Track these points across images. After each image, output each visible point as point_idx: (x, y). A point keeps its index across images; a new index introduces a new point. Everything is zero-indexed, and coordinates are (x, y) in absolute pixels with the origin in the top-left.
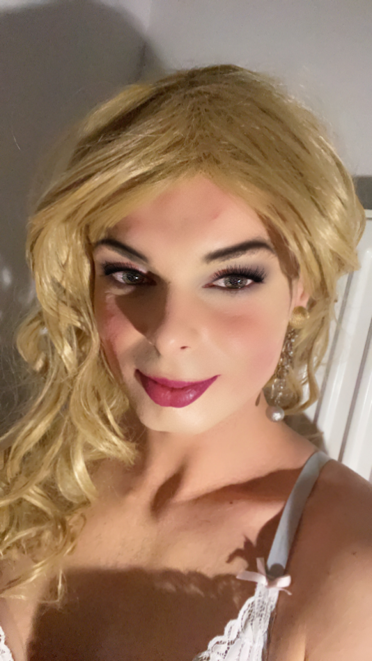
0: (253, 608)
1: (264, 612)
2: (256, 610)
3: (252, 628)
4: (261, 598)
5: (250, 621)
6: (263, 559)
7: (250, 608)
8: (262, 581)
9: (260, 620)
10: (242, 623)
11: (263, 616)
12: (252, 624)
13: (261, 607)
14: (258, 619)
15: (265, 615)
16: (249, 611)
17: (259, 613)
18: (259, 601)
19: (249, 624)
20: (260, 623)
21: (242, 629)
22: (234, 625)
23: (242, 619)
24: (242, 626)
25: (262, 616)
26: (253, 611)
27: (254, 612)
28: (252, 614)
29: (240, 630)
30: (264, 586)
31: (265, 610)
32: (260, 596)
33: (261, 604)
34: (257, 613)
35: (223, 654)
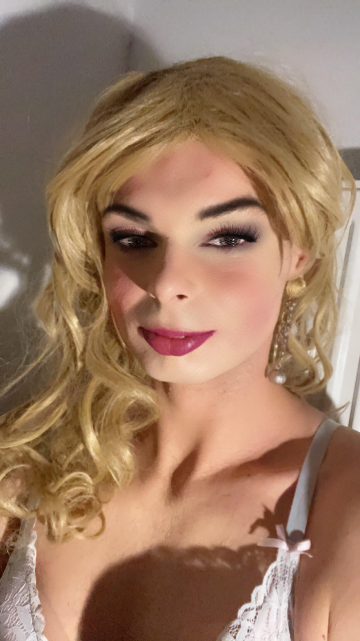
0: (276, 573)
1: (287, 576)
2: (279, 574)
3: (277, 591)
4: (283, 563)
5: (274, 585)
6: (282, 526)
7: (273, 573)
8: (283, 546)
9: (284, 583)
10: (267, 588)
11: (287, 579)
12: (276, 588)
13: (284, 570)
14: (282, 582)
15: (289, 578)
16: (273, 576)
17: (282, 576)
18: (281, 565)
19: (274, 588)
20: (284, 586)
21: (268, 594)
22: (259, 591)
23: (267, 584)
24: (267, 591)
25: (285, 579)
26: (276, 576)
27: (278, 577)
28: (276, 578)
29: (266, 595)
30: (285, 551)
31: (288, 573)
32: (282, 561)
33: (283, 569)
34: (280, 577)
35: (253, 620)
